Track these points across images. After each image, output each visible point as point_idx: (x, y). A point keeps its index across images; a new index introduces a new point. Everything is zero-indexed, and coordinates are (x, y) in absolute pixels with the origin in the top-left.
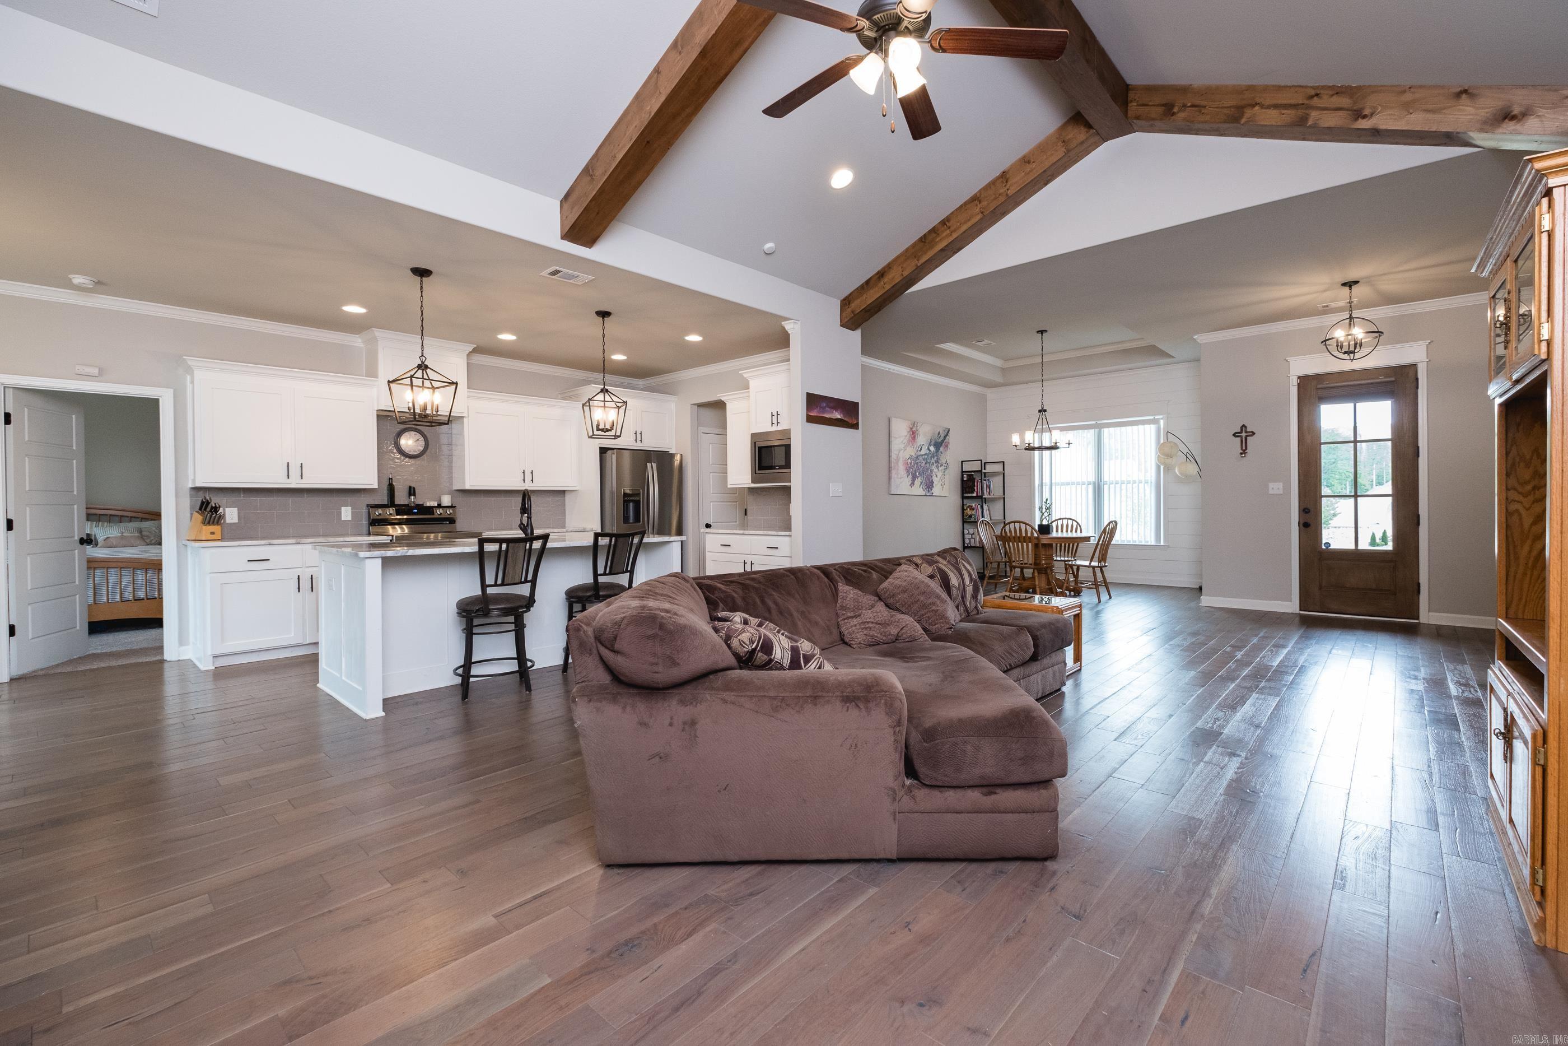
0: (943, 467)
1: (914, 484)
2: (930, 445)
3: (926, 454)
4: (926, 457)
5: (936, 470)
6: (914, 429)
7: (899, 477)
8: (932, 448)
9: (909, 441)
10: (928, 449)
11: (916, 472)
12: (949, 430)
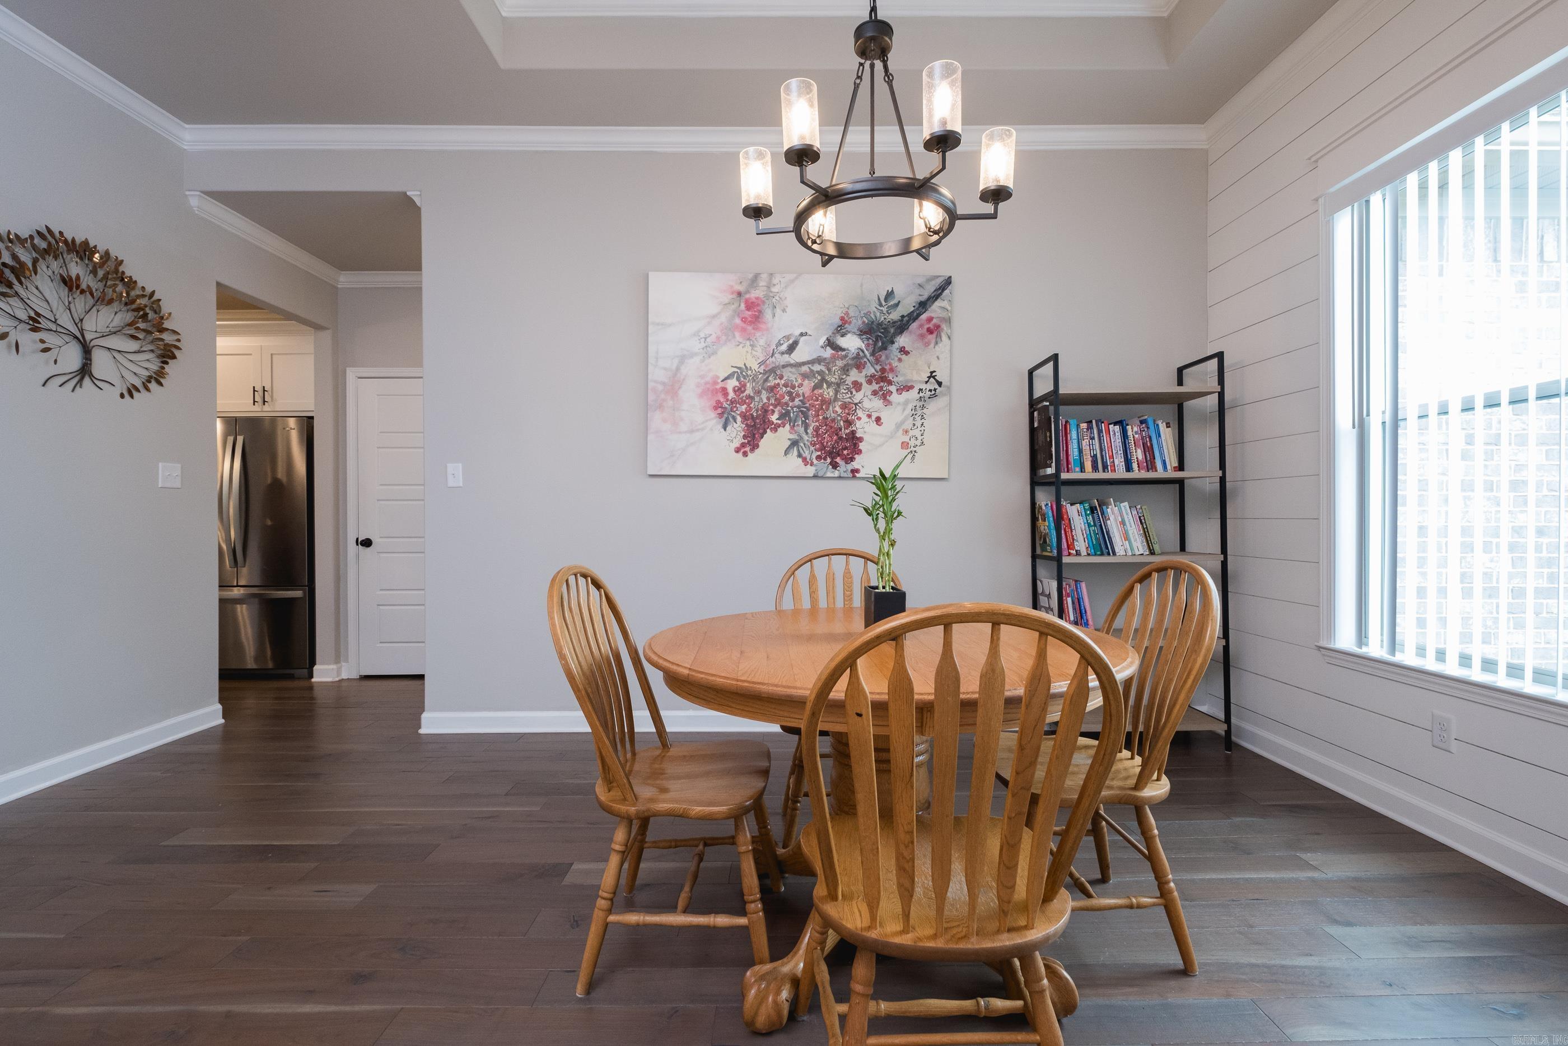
0: (913, 394)
1: (755, 447)
2: (841, 329)
3: (819, 360)
4: (817, 368)
5: (874, 404)
6: (754, 294)
7: (683, 427)
8: (852, 343)
9: (728, 331)
10: (831, 344)
11: (765, 411)
12: (948, 282)
